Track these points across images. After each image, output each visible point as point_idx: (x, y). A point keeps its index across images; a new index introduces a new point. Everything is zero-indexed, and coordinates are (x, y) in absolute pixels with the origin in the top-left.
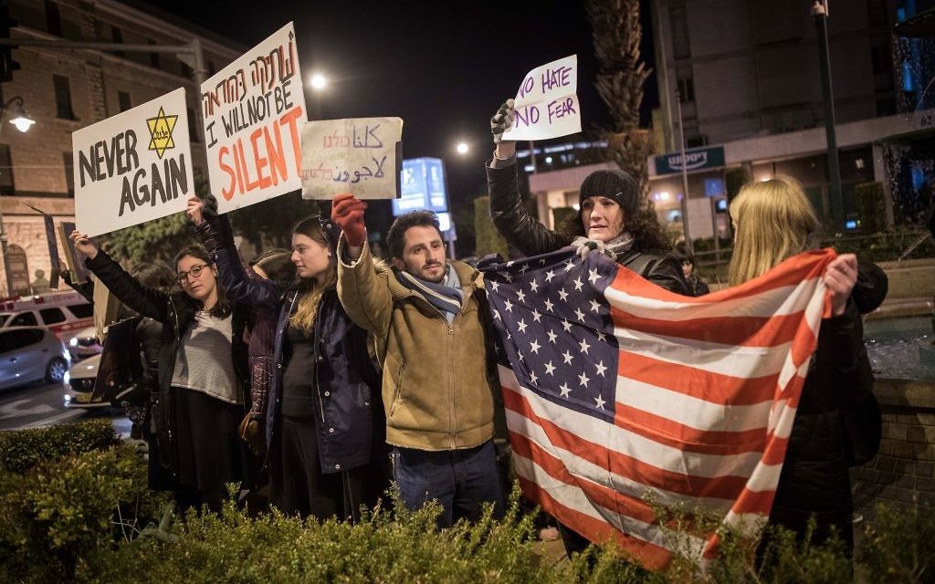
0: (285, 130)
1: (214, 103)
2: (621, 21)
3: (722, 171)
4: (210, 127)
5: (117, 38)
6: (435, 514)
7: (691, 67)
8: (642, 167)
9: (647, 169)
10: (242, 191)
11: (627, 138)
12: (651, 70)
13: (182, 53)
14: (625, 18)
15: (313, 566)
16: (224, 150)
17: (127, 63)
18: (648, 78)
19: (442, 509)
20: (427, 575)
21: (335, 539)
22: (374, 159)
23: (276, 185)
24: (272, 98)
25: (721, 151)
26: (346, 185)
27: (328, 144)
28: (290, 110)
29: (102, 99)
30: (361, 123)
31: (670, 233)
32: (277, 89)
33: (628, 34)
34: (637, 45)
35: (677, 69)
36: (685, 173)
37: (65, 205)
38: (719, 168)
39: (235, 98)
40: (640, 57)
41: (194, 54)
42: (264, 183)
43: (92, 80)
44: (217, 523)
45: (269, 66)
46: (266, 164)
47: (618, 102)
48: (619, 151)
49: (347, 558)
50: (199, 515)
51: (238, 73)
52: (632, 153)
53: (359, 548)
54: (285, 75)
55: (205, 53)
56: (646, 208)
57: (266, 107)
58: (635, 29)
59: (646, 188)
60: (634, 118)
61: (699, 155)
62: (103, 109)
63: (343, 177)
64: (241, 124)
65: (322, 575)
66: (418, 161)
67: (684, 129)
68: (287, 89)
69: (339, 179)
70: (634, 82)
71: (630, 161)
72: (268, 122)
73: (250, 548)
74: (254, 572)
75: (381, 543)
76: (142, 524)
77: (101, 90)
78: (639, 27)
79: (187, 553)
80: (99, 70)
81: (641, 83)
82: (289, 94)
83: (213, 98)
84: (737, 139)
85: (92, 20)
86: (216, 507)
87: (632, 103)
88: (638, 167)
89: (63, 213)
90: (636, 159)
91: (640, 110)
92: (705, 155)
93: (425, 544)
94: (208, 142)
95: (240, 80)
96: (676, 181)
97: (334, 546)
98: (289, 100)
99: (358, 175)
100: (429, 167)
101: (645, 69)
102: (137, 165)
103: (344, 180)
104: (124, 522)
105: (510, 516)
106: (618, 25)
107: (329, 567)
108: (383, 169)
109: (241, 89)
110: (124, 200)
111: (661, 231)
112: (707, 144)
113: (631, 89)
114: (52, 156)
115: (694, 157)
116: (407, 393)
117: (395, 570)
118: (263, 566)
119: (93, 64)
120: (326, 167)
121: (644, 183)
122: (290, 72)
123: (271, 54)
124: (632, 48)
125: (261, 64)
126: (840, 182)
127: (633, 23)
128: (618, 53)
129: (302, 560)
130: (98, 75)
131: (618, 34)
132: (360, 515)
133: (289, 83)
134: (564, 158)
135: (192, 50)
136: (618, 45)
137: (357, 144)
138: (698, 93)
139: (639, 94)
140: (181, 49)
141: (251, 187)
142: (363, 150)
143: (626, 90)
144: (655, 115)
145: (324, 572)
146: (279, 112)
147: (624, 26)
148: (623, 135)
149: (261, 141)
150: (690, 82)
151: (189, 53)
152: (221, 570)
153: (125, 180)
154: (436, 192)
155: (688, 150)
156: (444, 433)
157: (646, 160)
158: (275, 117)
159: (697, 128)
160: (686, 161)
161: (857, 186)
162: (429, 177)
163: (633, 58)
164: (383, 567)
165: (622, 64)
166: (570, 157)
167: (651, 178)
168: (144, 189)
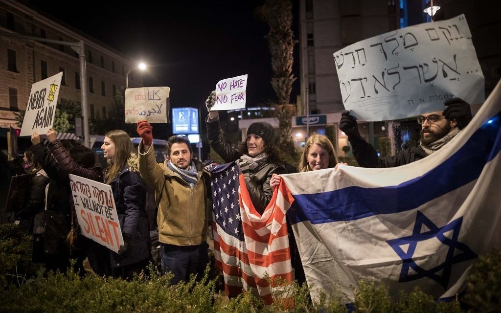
2: (285, 55)
3: (325, 126)
5: (43, 35)
6: (170, 278)
7: (315, 78)
8: (289, 121)
9: (291, 122)
11: (283, 108)
12: (296, 78)
13: (74, 46)
14: (287, 53)
15: (106, 301)
17: (47, 47)
18: (295, 81)
19: (173, 276)
20: (160, 307)
21: (119, 288)
22: (157, 105)
24: (103, 209)
25: (325, 117)
26: (144, 117)
27: (137, 98)
28: (112, 221)
29: (32, 64)
30: (151, 89)
31: (299, 152)
32: (106, 208)
33: (287, 61)
34: (291, 66)
35: (309, 78)
36: (308, 126)
37: (8, 114)
38: (324, 125)
40: (292, 72)
41: (80, 47)
43: (28, 53)
44: (63, 278)
45: (101, 195)
47: (280, 91)
48: (280, 113)
49: (124, 298)
50: (55, 274)
52: (285, 114)
53: (130, 293)
55: (85, 45)
56: (290, 140)
58: (291, 59)
59: (290, 131)
60: (287, 99)
61: (316, 118)
62: (32, 68)
63: (143, 113)
65: (110, 306)
66: (187, 109)
67: (310, 106)
68: (111, 212)
69: (141, 114)
70: (288, 83)
71: (284, 119)
73: (78, 291)
74: (77, 303)
75: (141, 291)
76: (28, 277)
77: (32, 59)
78: (292, 58)
79: (45, 293)
80: (32, 49)
81: (291, 83)
82: (112, 214)
84: (333, 112)
85: (31, 24)
86: (64, 270)
87: (287, 92)
88: (287, 121)
89: (6, 118)
90: (287, 118)
91: (291, 95)
92: (318, 118)
93: (162, 292)
96: (304, 129)
97: (118, 292)
98: (112, 217)
99: (150, 112)
100: (192, 112)
101: (294, 77)
103: (144, 115)
104: (18, 276)
105: (203, 281)
106: (283, 56)
107: (114, 302)
108: (161, 109)
111: (295, 151)
112: (320, 113)
113: (287, 86)
114: (3, 89)
115: (313, 119)
116: (170, 219)
117: (146, 305)
118: (83, 300)
119: (30, 46)
120: (135, 109)
121: (289, 129)
124: (289, 67)
125: (97, 191)
126: (373, 136)
127: (290, 56)
128: (282, 69)
129: (102, 298)
130: (31, 52)
131: (283, 60)
132: (133, 277)
133: (112, 210)
134: (256, 113)
135: (79, 46)
136: (282, 65)
137: (149, 98)
138: (317, 90)
139: (290, 89)
140: (74, 44)
142: (152, 101)
143: (284, 86)
144: (298, 98)
145: (111, 304)
147: (286, 57)
148: (281, 106)
150: (314, 85)
151: (78, 47)
152: (60, 302)
154: (194, 124)
155: (311, 115)
156: (186, 237)
157: (291, 118)
159: (316, 106)
160: (309, 120)
161: (380, 139)
162: (191, 116)
163: (288, 72)
164: (140, 302)
165: (284, 74)
166: (259, 113)
167: (293, 127)
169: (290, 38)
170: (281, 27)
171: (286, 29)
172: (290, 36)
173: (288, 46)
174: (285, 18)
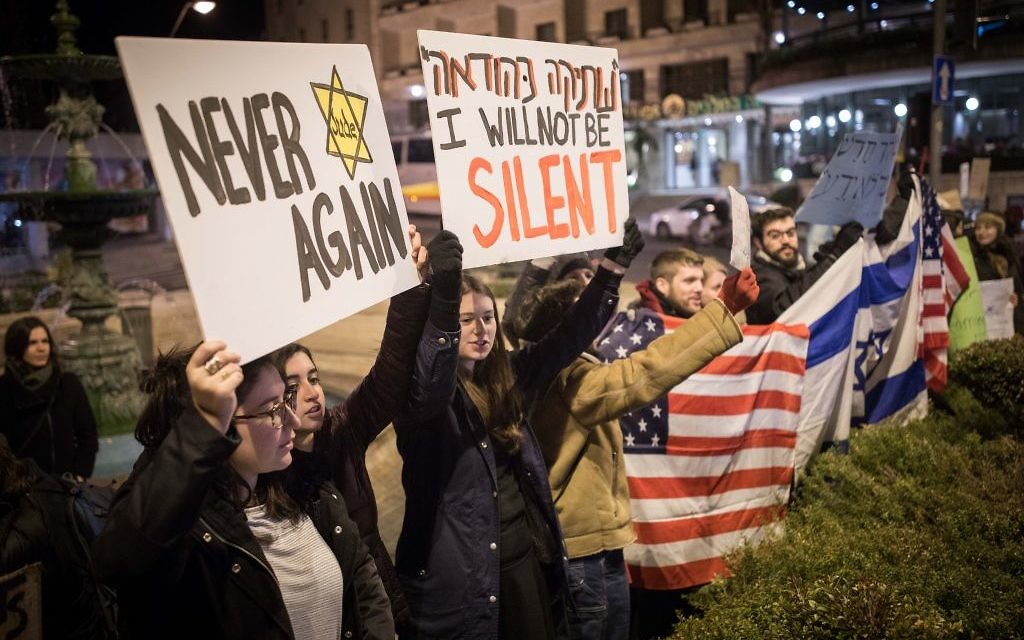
0: (596, 170)
1: (459, 76)
4: (444, 113)
10: (515, 237)
16: (481, 164)
23: (576, 236)
24: (580, 124)
28: (605, 149)
32: (589, 115)
42: (558, 232)
45: (579, 82)
46: (561, 206)
51: (520, 59)
54: (603, 105)
57: (570, 131)
64: (521, 137)
68: (604, 123)
72: (570, 151)
82: (606, 129)
94: (440, 136)
95: (523, 72)
98: (605, 137)
102: (312, 184)
109: (524, 85)
110: (306, 260)
122: (609, 105)
123: (584, 68)
125: (565, 72)
133: (608, 117)
141: (532, 233)
146: (589, 144)
149: (557, 173)
153: (295, 213)
158: (583, 148)
168: (335, 238)
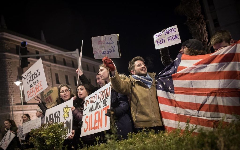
0: (104, 112)
1: (88, 103)
2: (201, 31)
4: (85, 110)
10: (89, 130)
14: (202, 30)
16: (87, 117)
22: (112, 47)
23: (99, 129)
24: (102, 102)
27: (99, 43)
28: (106, 106)
32: (104, 100)
33: (203, 35)
39: (93, 102)
40: (208, 41)
42: (95, 128)
43: (48, 70)
45: (103, 94)
46: (97, 122)
51: (95, 95)
54: (107, 96)
57: (100, 105)
58: (206, 33)
64: (93, 110)
72: (100, 110)
77: (50, 73)
78: (207, 32)
81: (210, 48)
82: (107, 101)
83: (88, 102)
94: (84, 114)
95: (95, 97)
98: (106, 103)
99: (108, 52)
103: (105, 53)
108: (115, 49)
109: (95, 99)
122: (108, 95)
123: (104, 90)
124: (205, 38)
125: (101, 93)
127: (204, 32)
131: (200, 35)
133: (107, 98)
137: (107, 43)
141: (92, 129)
146: (103, 107)
147: (202, 32)
149: (97, 115)
156: (152, 121)
158: (102, 108)
163: (206, 41)
169: (202, 19)
170: (194, 15)
171: (198, 15)
172: (202, 18)
173: (202, 25)
174: (196, 8)
